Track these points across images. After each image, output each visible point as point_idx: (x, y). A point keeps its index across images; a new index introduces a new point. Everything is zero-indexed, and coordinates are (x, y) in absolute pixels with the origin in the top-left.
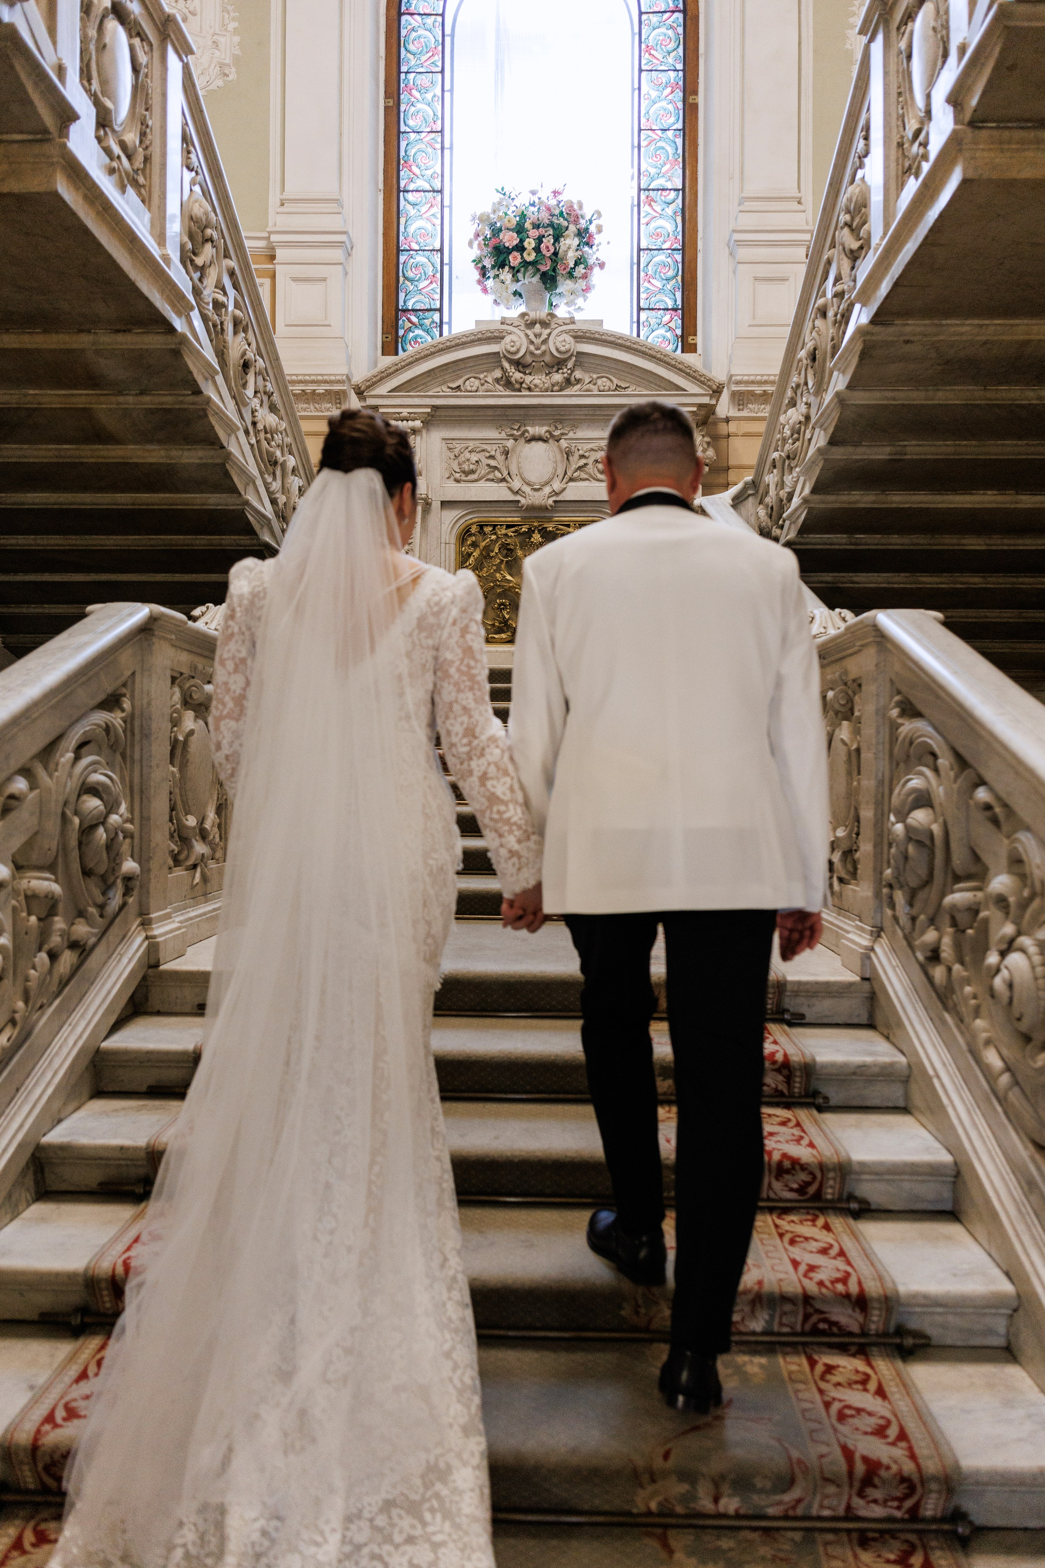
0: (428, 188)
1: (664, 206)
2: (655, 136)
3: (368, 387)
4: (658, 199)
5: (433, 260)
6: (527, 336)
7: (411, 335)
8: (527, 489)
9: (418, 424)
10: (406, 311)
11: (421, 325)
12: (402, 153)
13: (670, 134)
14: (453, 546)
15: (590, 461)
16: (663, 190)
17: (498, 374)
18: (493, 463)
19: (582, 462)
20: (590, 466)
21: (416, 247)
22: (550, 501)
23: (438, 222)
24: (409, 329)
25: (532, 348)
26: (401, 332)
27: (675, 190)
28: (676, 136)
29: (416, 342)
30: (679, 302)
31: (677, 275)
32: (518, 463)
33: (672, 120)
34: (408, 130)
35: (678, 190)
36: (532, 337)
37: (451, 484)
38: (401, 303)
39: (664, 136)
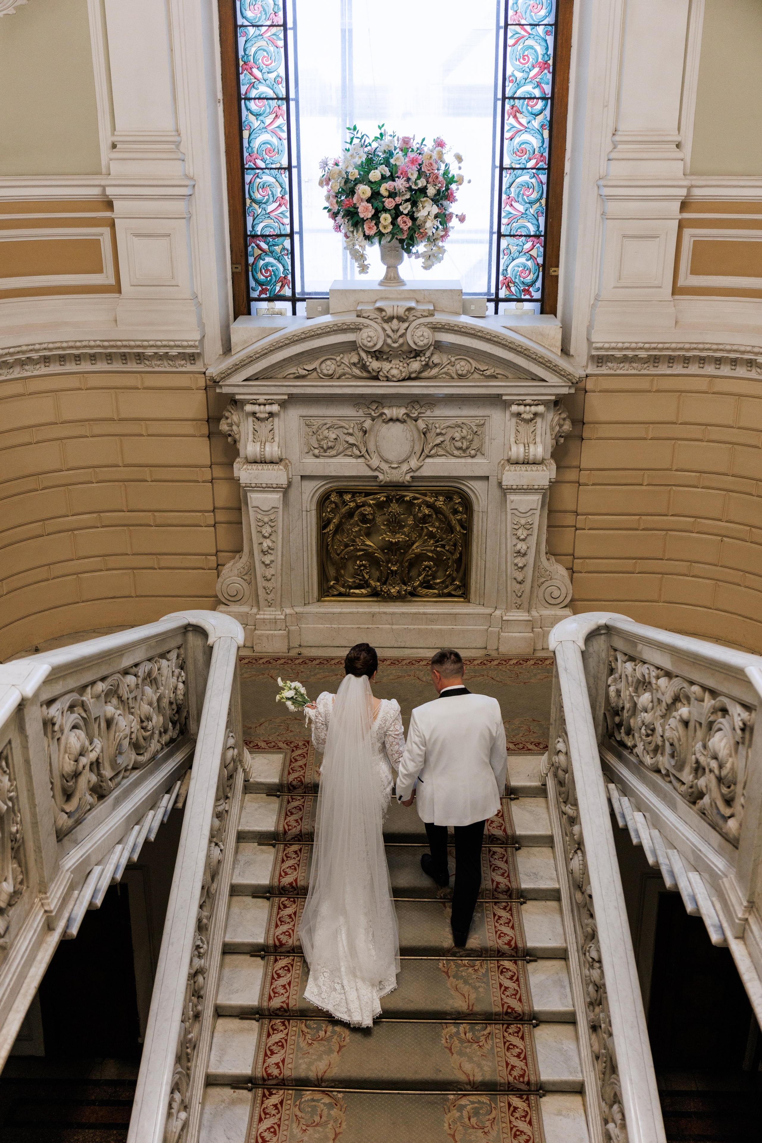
0: (271, 94)
1: (531, 118)
2: (523, 33)
3: (222, 378)
4: (524, 110)
5: (281, 181)
6: (384, 330)
7: (262, 263)
8: (384, 466)
9: (275, 408)
10: (255, 236)
11: (272, 252)
12: (241, 53)
13: (540, 30)
14: (314, 513)
15: (448, 437)
16: (530, 98)
17: (355, 359)
18: (351, 440)
19: (440, 439)
20: (447, 442)
21: (262, 165)
22: (408, 478)
23: (284, 135)
24: (259, 257)
25: (389, 341)
26: (251, 260)
27: (543, 98)
28: (547, 33)
29: (267, 271)
30: (542, 228)
31: (541, 197)
32: (376, 441)
33: (543, 12)
34: (247, 23)
35: (548, 99)
36: (389, 332)
37: (310, 460)
38: (249, 228)
39: (534, 32)
